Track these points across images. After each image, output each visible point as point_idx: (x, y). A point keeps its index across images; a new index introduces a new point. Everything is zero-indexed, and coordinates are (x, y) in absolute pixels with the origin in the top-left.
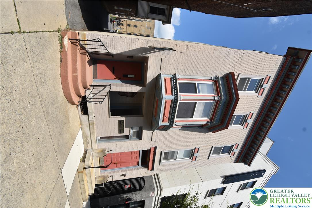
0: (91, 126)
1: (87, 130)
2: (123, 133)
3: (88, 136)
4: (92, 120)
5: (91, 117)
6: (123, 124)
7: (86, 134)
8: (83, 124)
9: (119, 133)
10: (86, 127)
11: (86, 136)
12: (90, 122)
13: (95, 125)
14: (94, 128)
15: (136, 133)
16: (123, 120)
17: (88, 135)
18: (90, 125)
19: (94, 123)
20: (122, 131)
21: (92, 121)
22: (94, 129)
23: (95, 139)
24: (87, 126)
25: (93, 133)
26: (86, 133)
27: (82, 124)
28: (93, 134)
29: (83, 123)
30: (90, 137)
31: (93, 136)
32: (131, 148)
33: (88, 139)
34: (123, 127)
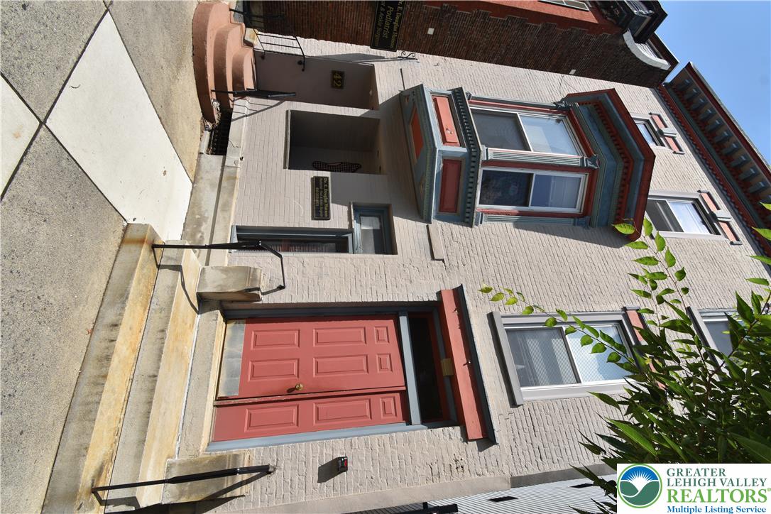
0: (224, 184)
1: (209, 197)
2: (328, 218)
3: (208, 218)
4: (234, 165)
5: (231, 157)
6: (327, 188)
7: (203, 210)
8: (202, 178)
9: (313, 218)
10: (208, 189)
11: (197, 217)
12: (226, 170)
13: (238, 182)
14: (233, 190)
15: (372, 235)
16: (327, 178)
17: (206, 215)
18: (224, 182)
19: (238, 176)
20: (324, 210)
21: (232, 169)
22: (231, 193)
23: (227, 229)
24: (212, 185)
25: (227, 206)
26: (200, 207)
27: (198, 177)
28: (223, 210)
29: (202, 174)
30: (210, 221)
31: (224, 218)
32: (358, 284)
33: (203, 228)
34: (325, 196)
